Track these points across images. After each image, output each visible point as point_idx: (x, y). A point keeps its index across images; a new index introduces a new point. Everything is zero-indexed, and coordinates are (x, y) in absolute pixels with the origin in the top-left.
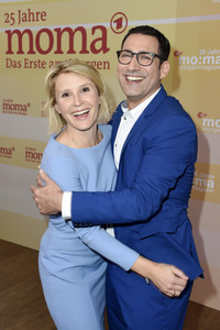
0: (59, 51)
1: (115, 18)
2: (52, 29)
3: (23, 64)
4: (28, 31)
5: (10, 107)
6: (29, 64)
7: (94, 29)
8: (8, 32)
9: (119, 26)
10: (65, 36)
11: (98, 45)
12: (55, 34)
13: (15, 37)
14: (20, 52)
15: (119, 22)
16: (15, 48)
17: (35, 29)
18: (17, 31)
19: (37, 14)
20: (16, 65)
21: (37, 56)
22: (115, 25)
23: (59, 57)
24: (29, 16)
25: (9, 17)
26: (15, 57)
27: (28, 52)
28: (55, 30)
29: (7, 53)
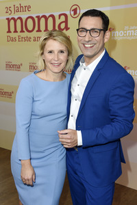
0: (39, 30)
1: (73, 8)
2: (34, 17)
3: (17, 39)
4: (20, 18)
5: (10, 66)
6: (21, 39)
7: (60, 16)
8: (8, 19)
9: (75, 13)
10: (43, 20)
11: (63, 26)
12: (36, 20)
13: (12, 22)
14: (16, 31)
15: (75, 11)
16: (12, 29)
17: (24, 17)
18: (13, 18)
19: (25, 7)
20: (13, 40)
21: (26, 34)
22: (72, 13)
23: (39, 34)
24: (20, 9)
25: (8, 10)
26: (13, 35)
27: (21, 32)
28: (37, 17)
29: (8, 32)
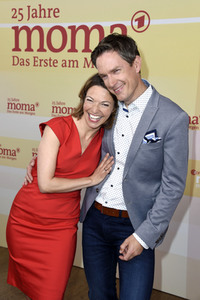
0: (73, 49)
1: (136, 17)
2: (65, 26)
3: (31, 62)
4: (39, 29)
6: (38, 63)
7: (113, 27)
8: (15, 28)
10: (81, 34)
12: (69, 32)
13: (23, 35)
14: (29, 49)
16: (23, 44)
17: (46, 25)
18: (26, 28)
19: (49, 10)
20: (23, 63)
21: (48, 54)
22: (136, 24)
23: (73, 56)
24: (39, 12)
25: (17, 13)
26: (23, 55)
27: (38, 50)
28: (69, 27)
29: (14, 50)
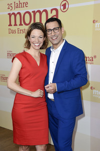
1: (62, 4)
2: (31, 11)
4: (19, 13)
5: (11, 55)
6: (20, 31)
7: (52, 10)
8: (9, 14)
9: (64, 8)
12: (32, 14)
13: (13, 16)
16: (13, 23)
17: (22, 11)
18: (14, 14)
19: (24, 3)
20: (13, 32)
22: (62, 7)
24: (19, 5)
25: (10, 6)
26: (13, 28)
27: (20, 25)
28: (33, 12)
29: (9, 26)
